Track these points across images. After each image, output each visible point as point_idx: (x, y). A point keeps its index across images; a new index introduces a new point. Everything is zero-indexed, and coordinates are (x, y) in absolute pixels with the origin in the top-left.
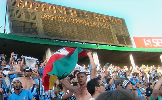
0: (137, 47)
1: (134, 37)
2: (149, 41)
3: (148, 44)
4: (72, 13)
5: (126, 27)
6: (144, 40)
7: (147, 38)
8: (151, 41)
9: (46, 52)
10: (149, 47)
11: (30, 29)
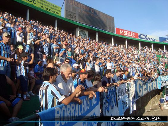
0: (116, 33)
1: (116, 28)
2: (123, 31)
3: (122, 33)
4: (92, 11)
5: (114, 22)
6: (121, 30)
7: (122, 30)
8: (124, 32)
9: (77, 28)
10: (122, 35)
11: (73, 16)
